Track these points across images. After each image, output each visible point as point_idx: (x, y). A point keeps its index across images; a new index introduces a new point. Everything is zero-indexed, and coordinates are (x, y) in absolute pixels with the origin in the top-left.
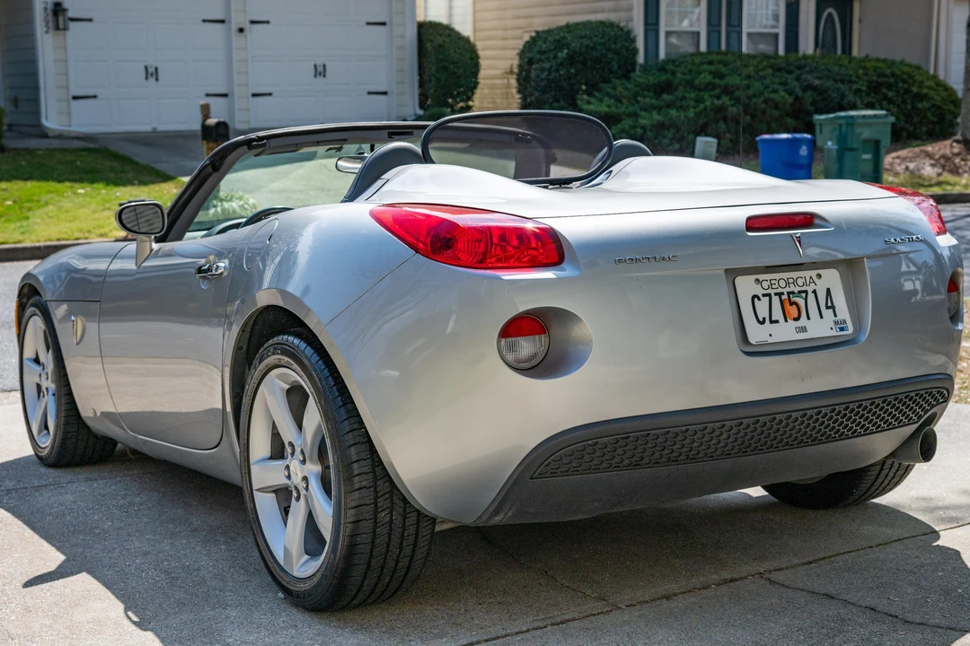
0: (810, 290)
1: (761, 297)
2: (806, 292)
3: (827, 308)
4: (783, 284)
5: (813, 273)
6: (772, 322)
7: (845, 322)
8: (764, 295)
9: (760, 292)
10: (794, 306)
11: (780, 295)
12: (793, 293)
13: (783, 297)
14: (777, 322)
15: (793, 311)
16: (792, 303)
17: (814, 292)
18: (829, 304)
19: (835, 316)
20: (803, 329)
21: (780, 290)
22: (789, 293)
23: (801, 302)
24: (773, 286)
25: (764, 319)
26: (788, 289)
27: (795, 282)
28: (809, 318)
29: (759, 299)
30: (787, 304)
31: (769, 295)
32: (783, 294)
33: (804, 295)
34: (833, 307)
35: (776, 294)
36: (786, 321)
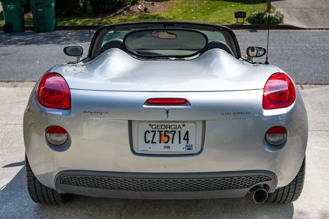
0: (177, 131)
1: (150, 132)
2: (175, 132)
3: (184, 139)
4: (163, 127)
5: (181, 124)
6: (152, 142)
7: (192, 146)
8: (152, 131)
9: (150, 129)
10: (167, 137)
11: (160, 132)
12: (168, 131)
13: (162, 133)
14: (156, 143)
15: (166, 139)
16: (165, 136)
17: (180, 132)
18: (186, 138)
19: (188, 143)
20: (168, 147)
21: (161, 130)
22: (165, 132)
23: (171, 135)
24: (158, 128)
25: (149, 141)
26: (165, 130)
27: (170, 127)
28: (172, 143)
29: (149, 132)
30: (163, 136)
31: (155, 132)
32: (162, 131)
33: (173, 133)
34: (188, 139)
35: (158, 131)
36: (160, 143)
